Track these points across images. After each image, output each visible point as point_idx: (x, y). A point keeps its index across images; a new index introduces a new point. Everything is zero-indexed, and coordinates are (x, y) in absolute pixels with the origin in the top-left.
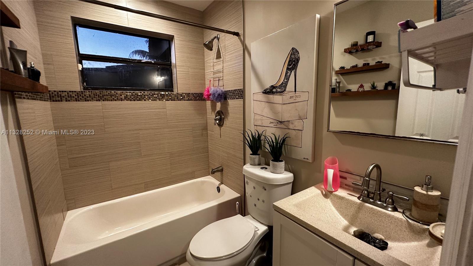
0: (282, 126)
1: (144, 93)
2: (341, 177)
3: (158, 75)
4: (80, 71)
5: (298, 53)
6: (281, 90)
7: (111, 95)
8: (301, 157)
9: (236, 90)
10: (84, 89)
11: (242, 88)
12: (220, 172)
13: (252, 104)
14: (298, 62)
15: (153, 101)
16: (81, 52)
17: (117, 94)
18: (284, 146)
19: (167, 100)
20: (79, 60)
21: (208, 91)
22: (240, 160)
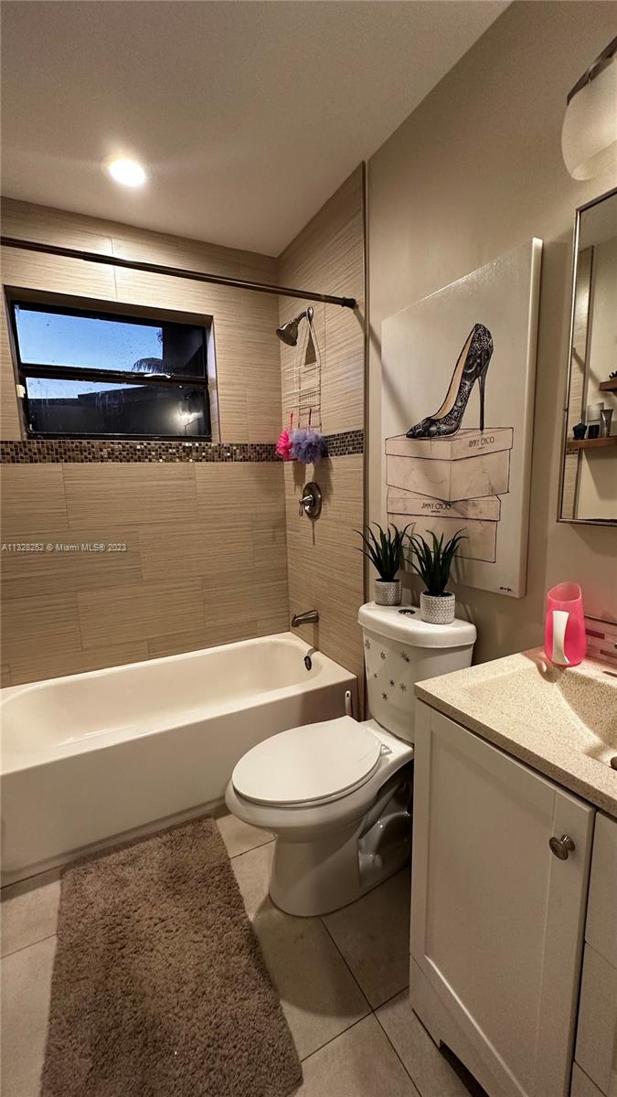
0: (451, 512)
1: (149, 444)
2: (589, 633)
3: (184, 410)
4: (21, 398)
5: (490, 337)
6: (448, 427)
7: (81, 451)
8: (492, 586)
9: (349, 433)
10: (29, 437)
11: (361, 427)
12: (312, 624)
13: (383, 465)
14: (489, 358)
15: (168, 462)
16: (23, 361)
17: (93, 447)
18: (456, 561)
19: (197, 461)
20: (20, 377)
21: (287, 438)
22: (356, 594)
